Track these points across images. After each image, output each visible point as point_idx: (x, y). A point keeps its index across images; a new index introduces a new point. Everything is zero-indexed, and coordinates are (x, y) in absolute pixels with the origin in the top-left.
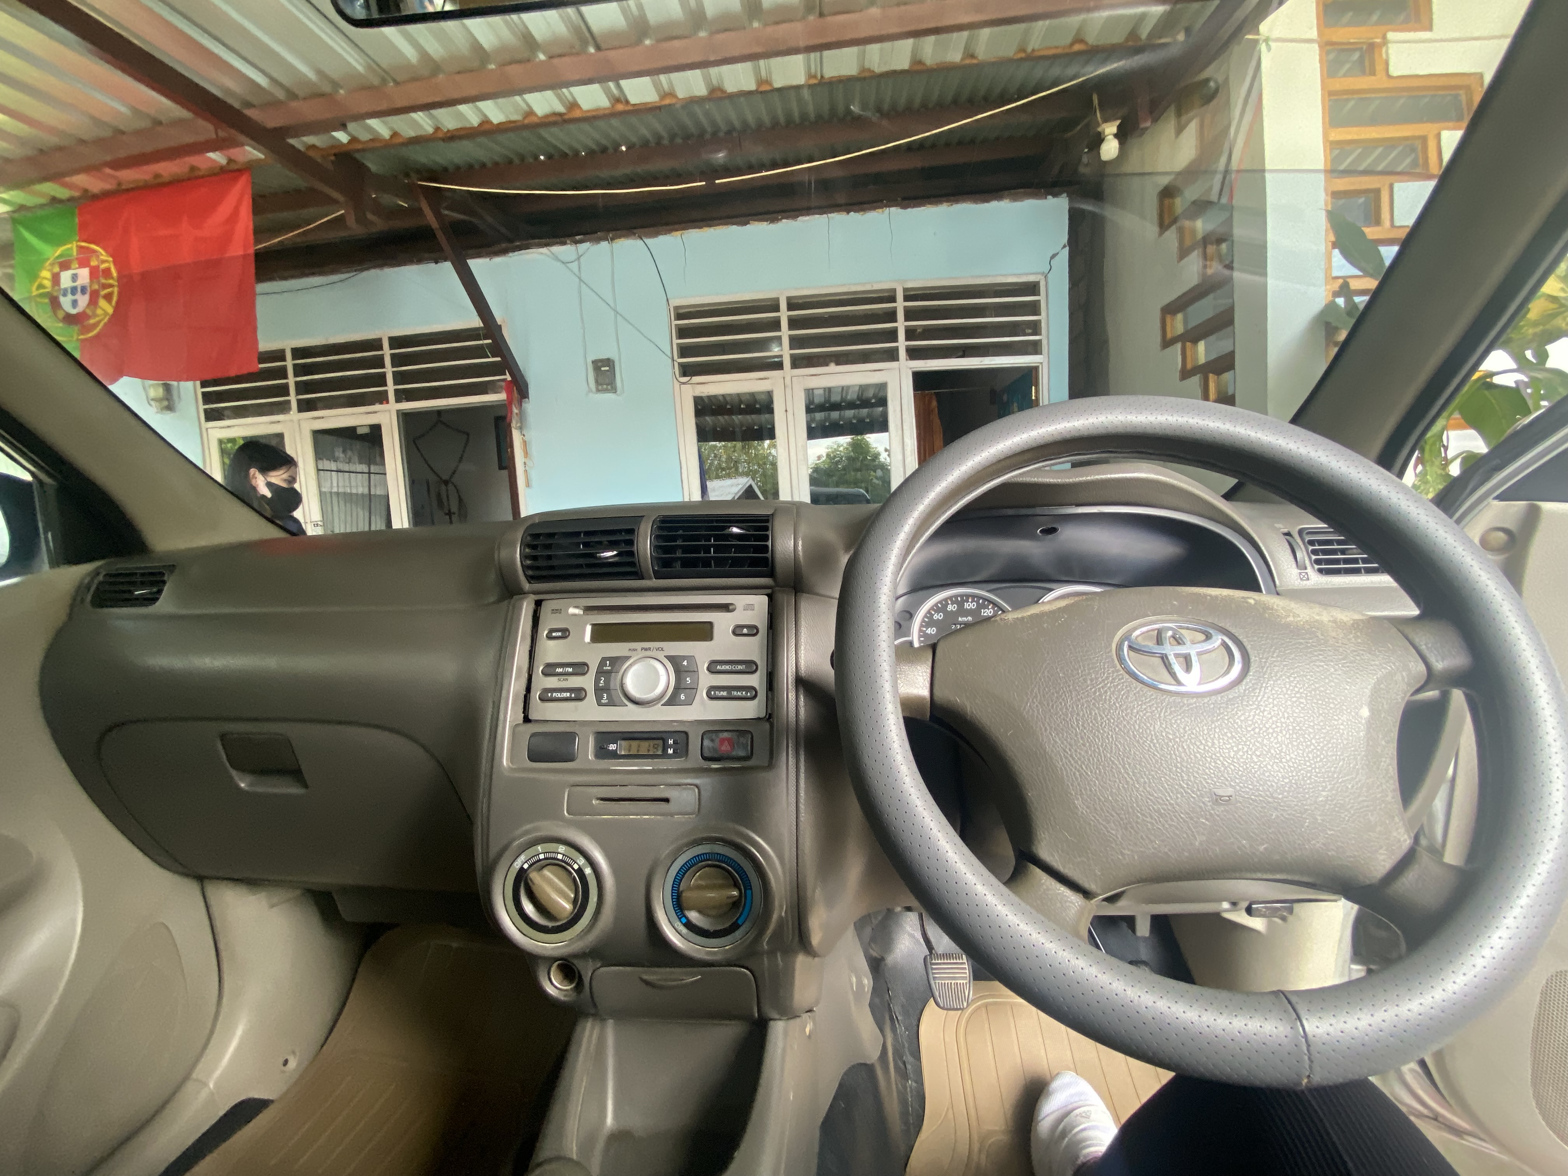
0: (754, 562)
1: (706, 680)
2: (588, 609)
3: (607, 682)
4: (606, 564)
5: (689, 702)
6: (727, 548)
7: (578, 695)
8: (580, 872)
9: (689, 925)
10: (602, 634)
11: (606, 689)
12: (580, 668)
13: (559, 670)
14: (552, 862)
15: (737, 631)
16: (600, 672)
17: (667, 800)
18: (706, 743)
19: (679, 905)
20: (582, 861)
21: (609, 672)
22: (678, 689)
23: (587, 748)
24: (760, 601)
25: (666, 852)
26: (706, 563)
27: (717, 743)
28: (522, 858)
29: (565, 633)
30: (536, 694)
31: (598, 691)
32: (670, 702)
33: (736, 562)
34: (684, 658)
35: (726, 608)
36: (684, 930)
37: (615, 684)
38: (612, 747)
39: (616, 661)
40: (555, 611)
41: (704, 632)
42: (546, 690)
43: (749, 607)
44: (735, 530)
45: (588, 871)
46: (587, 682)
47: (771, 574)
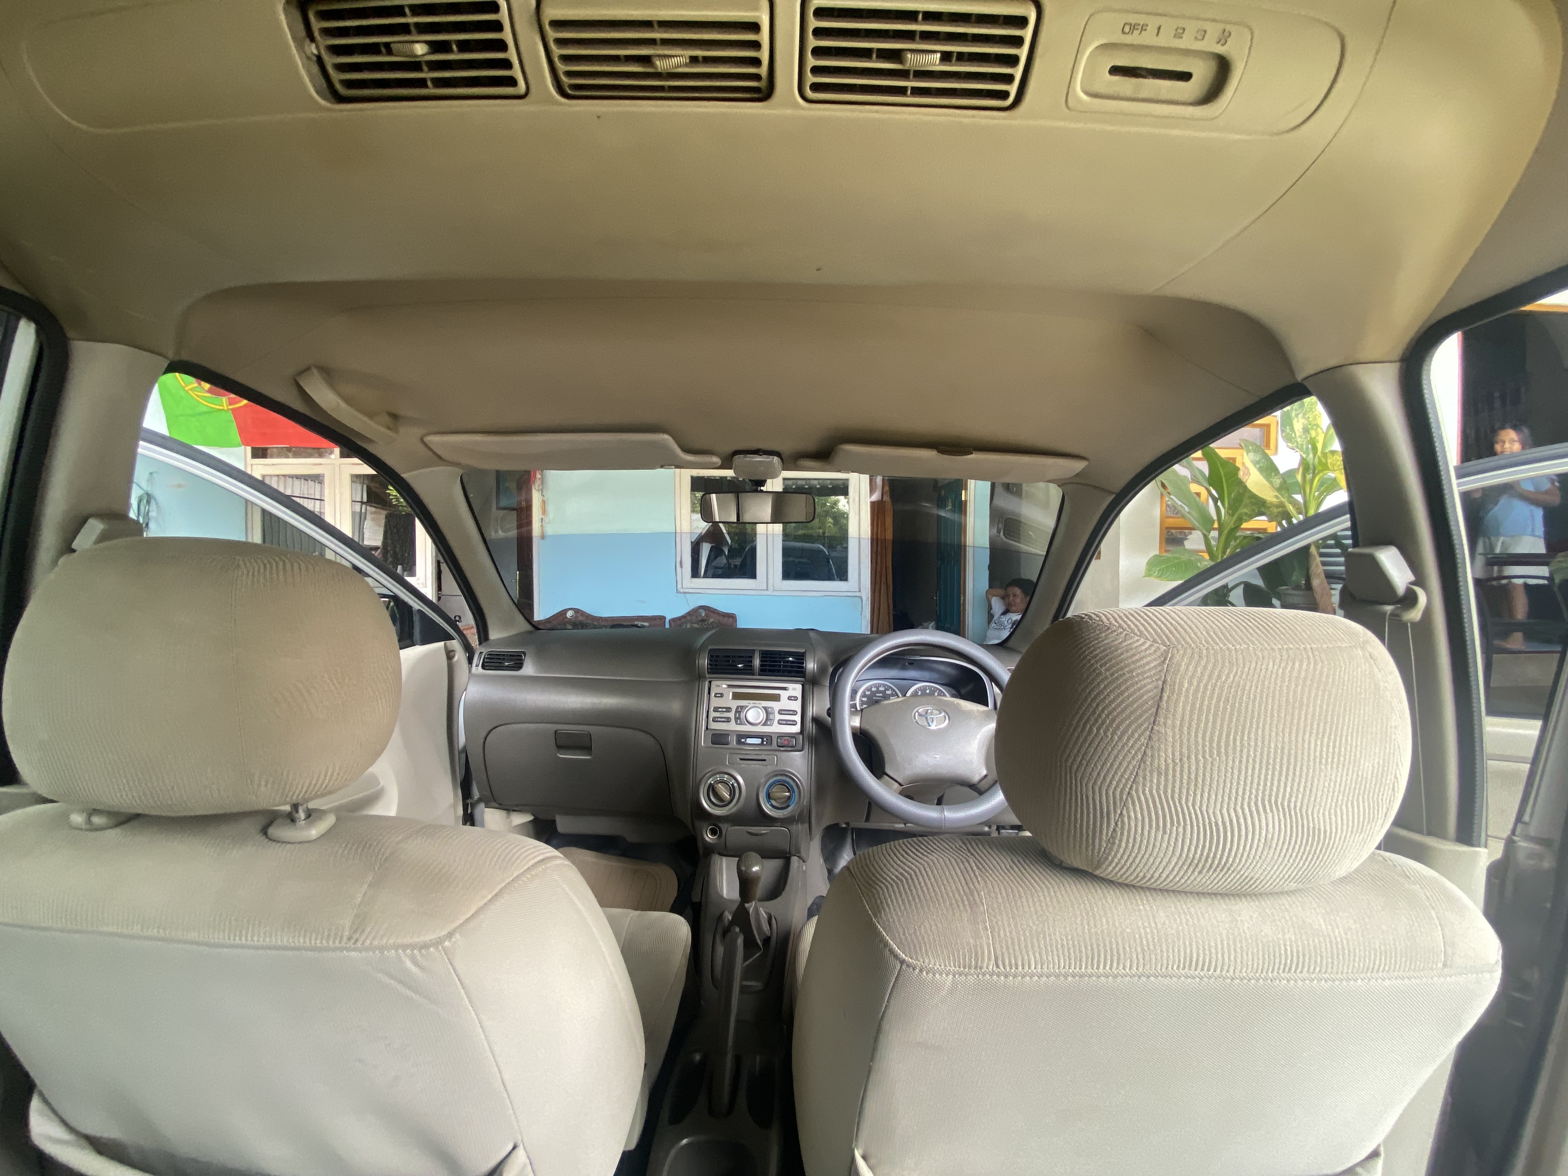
0: (797, 672)
1: (778, 717)
2: (730, 686)
3: (739, 715)
4: (740, 669)
5: (771, 725)
6: (787, 666)
7: (728, 720)
8: (733, 785)
9: (772, 805)
10: (736, 696)
11: (739, 718)
12: (728, 710)
13: (720, 710)
14: (722, 782)
15: (790, 698)
16: (736, 711)
17: (765, 760)
18: (779, 740)
19: (769, 797)
20: (733, 781)
21: (740, 712)
22: (767, 720)
23: (733, 740)
24: (799, 687)
25: (763, 780)
26: (779, 671)
27: (783, 741)
28: (711, 779)
29: (722, 695)
30: (711, 719)
31: (736, 719)
32: (765, 724)
33: (789, 672)
34: (769, 708)
35: (785, 689)
36: (770, 807)
37: (742, 715)
38: (743, 740)
39: (742, 708)
40: (717, 686)
41: (776, 698)
42: (714, 718)
43: (794, 689)
44: (791, 659)
45: (735, 785)
46: (731, 715)
47: (804, 677)
